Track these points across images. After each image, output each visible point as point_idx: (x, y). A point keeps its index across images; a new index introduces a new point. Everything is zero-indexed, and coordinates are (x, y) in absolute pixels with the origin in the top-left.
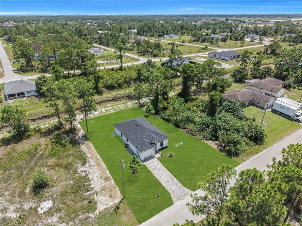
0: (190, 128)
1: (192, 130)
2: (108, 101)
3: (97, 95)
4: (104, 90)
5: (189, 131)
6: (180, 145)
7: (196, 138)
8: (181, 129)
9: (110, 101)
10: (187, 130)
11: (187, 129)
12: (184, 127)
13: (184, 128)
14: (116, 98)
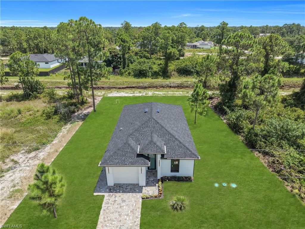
0: (279, 157)
1: (286, 163)
2: (170, 87)
3: (162, 78)
4: (174, 74)
5: (274, 162)
6: (229, 187)
7: (289, 189)
8: (257, 153)
9: (173, 87)
10: (271, 159)
11: (273, 156)
12: (267, 150)
13: (266, 154)
14: (183, 86)
